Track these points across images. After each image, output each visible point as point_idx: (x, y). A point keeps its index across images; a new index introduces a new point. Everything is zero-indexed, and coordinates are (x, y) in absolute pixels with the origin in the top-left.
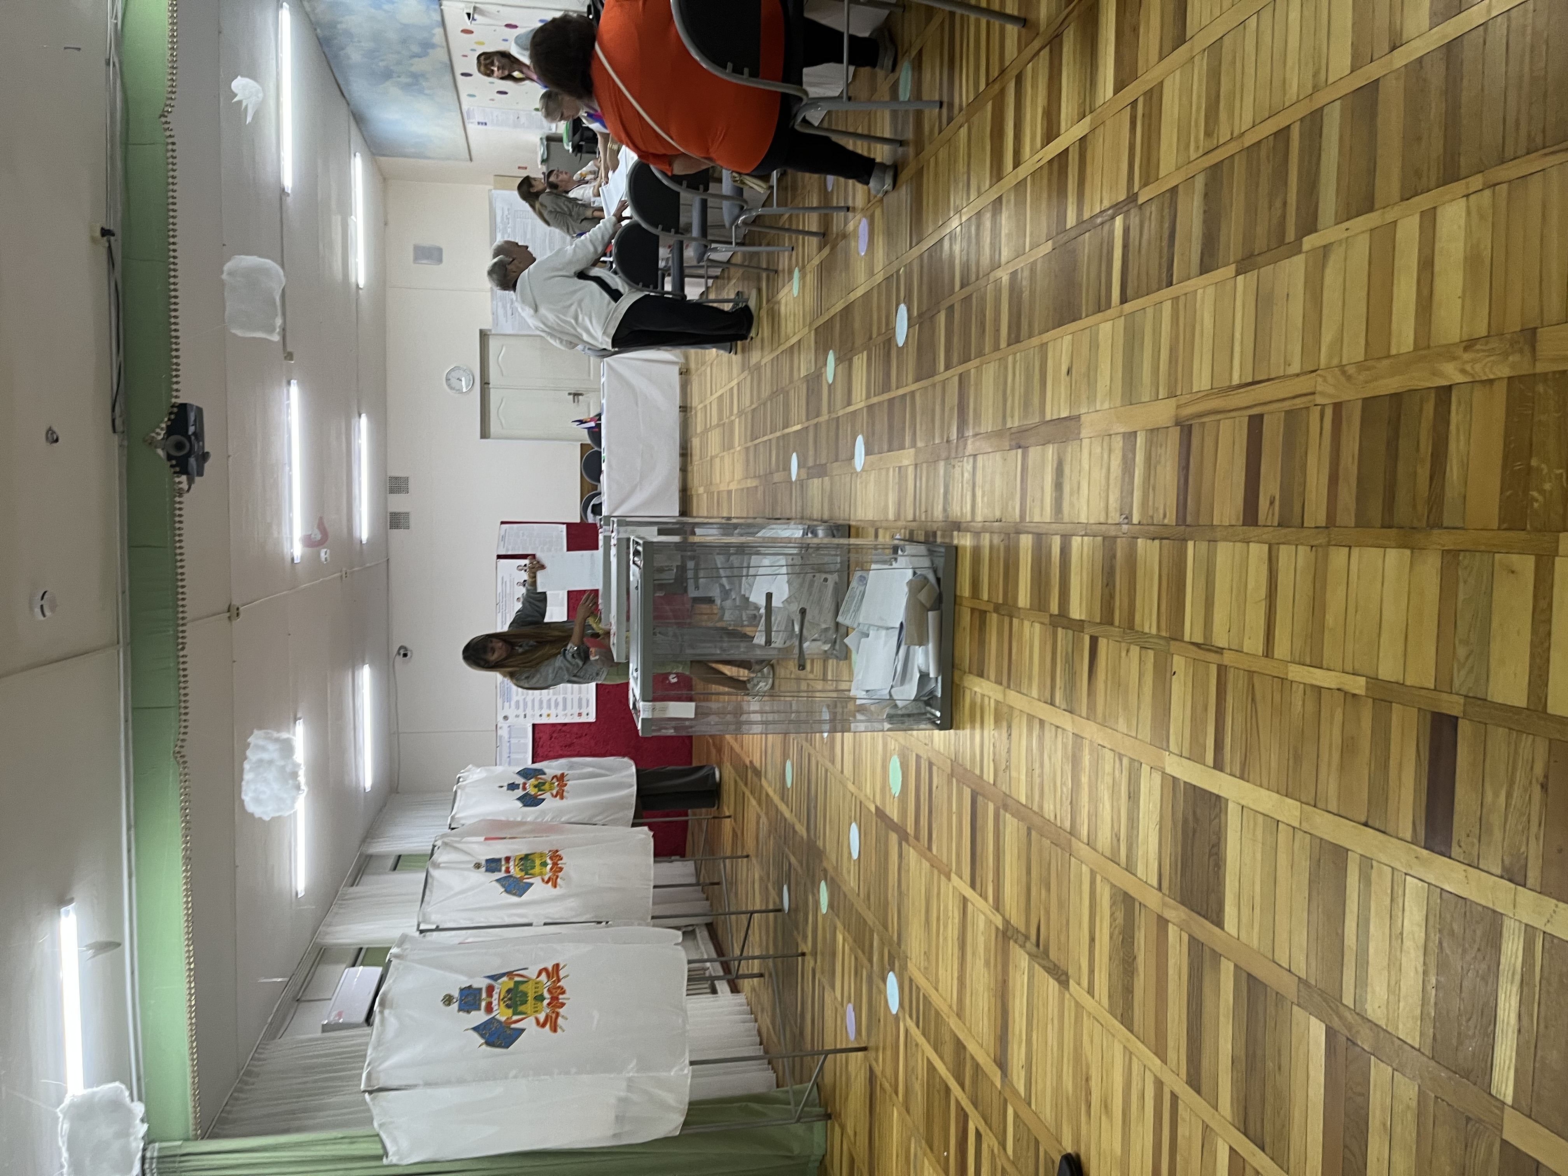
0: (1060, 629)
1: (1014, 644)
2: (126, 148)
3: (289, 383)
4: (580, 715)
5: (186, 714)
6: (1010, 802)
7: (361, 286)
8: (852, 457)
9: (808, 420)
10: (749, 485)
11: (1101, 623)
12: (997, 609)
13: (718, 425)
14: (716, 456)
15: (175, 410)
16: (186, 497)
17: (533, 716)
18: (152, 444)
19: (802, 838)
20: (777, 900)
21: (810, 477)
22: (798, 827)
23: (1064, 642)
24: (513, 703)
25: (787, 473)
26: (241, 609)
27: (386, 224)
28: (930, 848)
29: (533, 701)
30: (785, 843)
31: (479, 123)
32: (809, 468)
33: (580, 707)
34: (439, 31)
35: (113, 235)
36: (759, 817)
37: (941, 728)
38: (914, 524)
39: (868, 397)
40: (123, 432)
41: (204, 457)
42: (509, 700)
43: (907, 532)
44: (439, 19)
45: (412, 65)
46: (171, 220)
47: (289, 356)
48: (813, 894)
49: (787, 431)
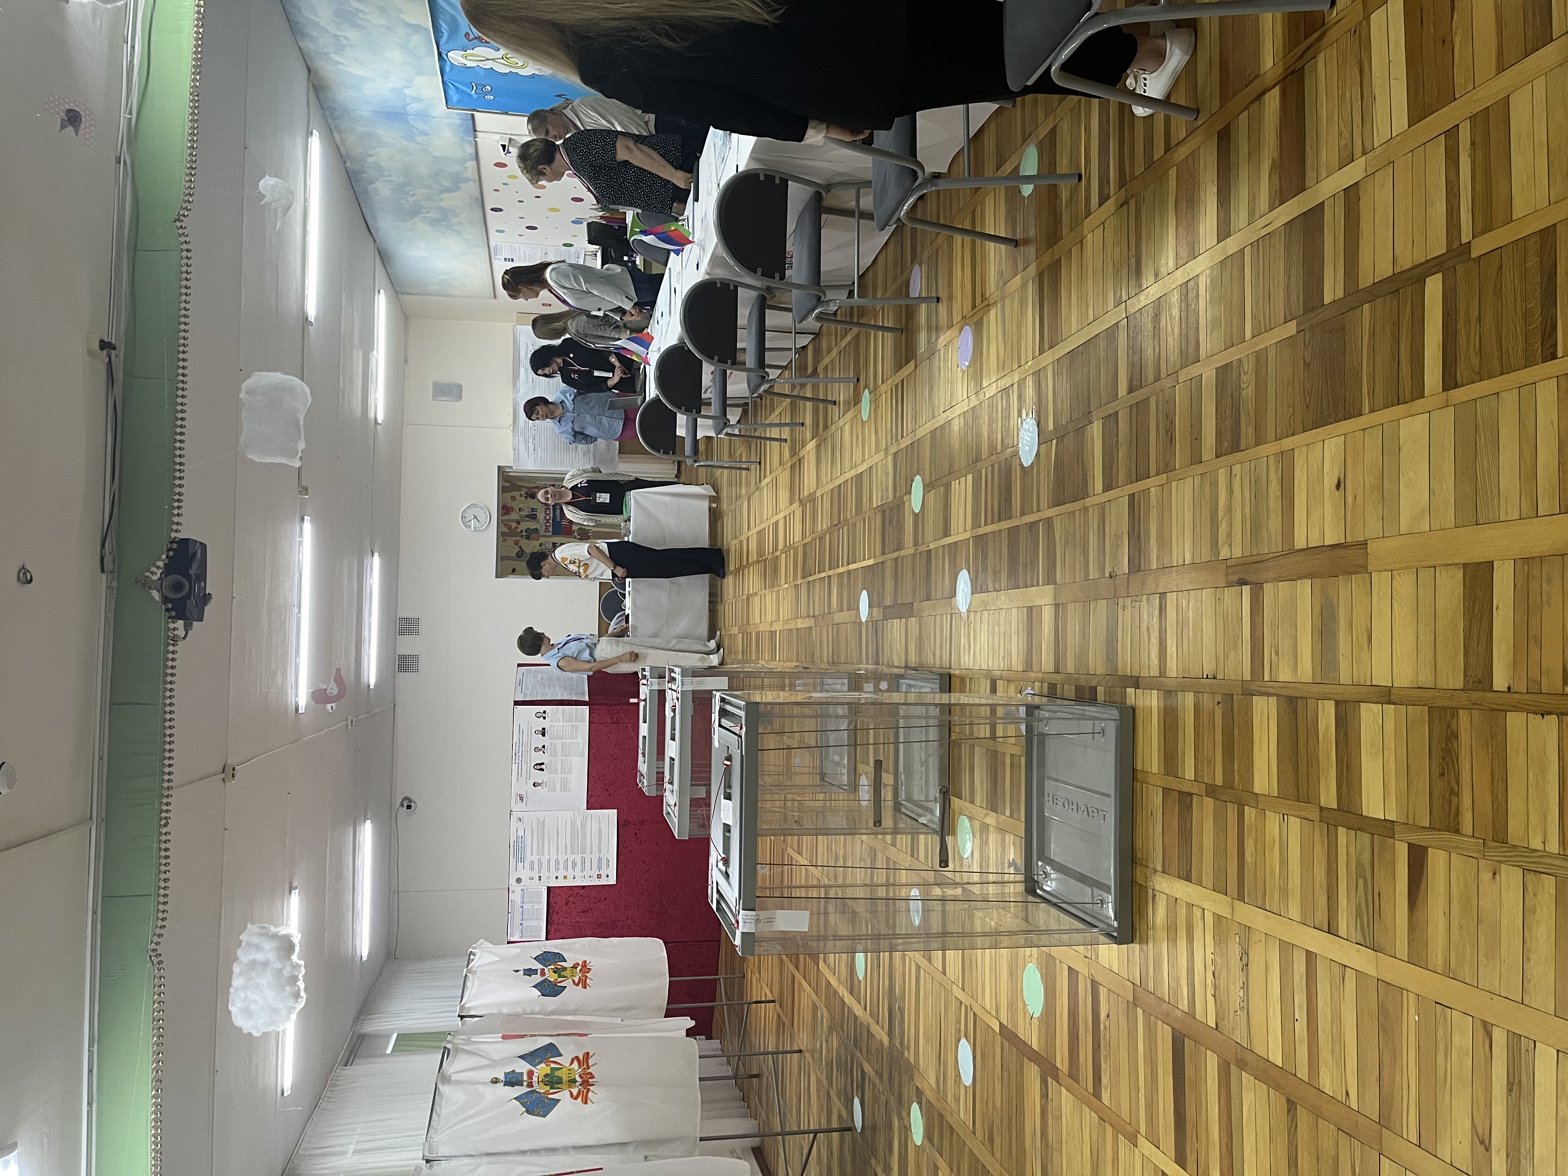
0: (1342, 831)
1: (1249, 844)
2: (135, 255)
3: (302, 519)
4: (599, 876)
5: (165, 903)
6: (1249, 1057)
7: (380, 421)
8: (953, 594)
9: (883, 553)
10: (799, 626)
11: (1431, 828)
12: (1212, 791)
13: (758, 562)
14: (756, 594)
15: (175, 546)
16: (181, 645)
17: (548, 878)
18: (146, 584)
19: (881, 1043)
20: (844, 1113)
21: (886, 618)
22: (875, 1029)
23: (1352, 849)
24: (527, 865)
25: (854, 612)
26: (237, 768)
27: (406, 361)
28: (1097, 1094)
29: (549, 861)
30: (855, 1045)
31: (505, 259)
32: (885, 608)
33: (600, 868)
34: (471, 164)
35: (115, 349)
36: (815, 1008)
37: (1118, 941)
38: (1057, 676)
39: (976, 525)
40: (113, 572)
41: (206, 598)
42: (522, 860)
43: (1046, 685)
44: (473, 151)
45: (442, 200)
46: (182, 334)
47: (305, 490)
48: (900, 1118)
49: (852, 567)
